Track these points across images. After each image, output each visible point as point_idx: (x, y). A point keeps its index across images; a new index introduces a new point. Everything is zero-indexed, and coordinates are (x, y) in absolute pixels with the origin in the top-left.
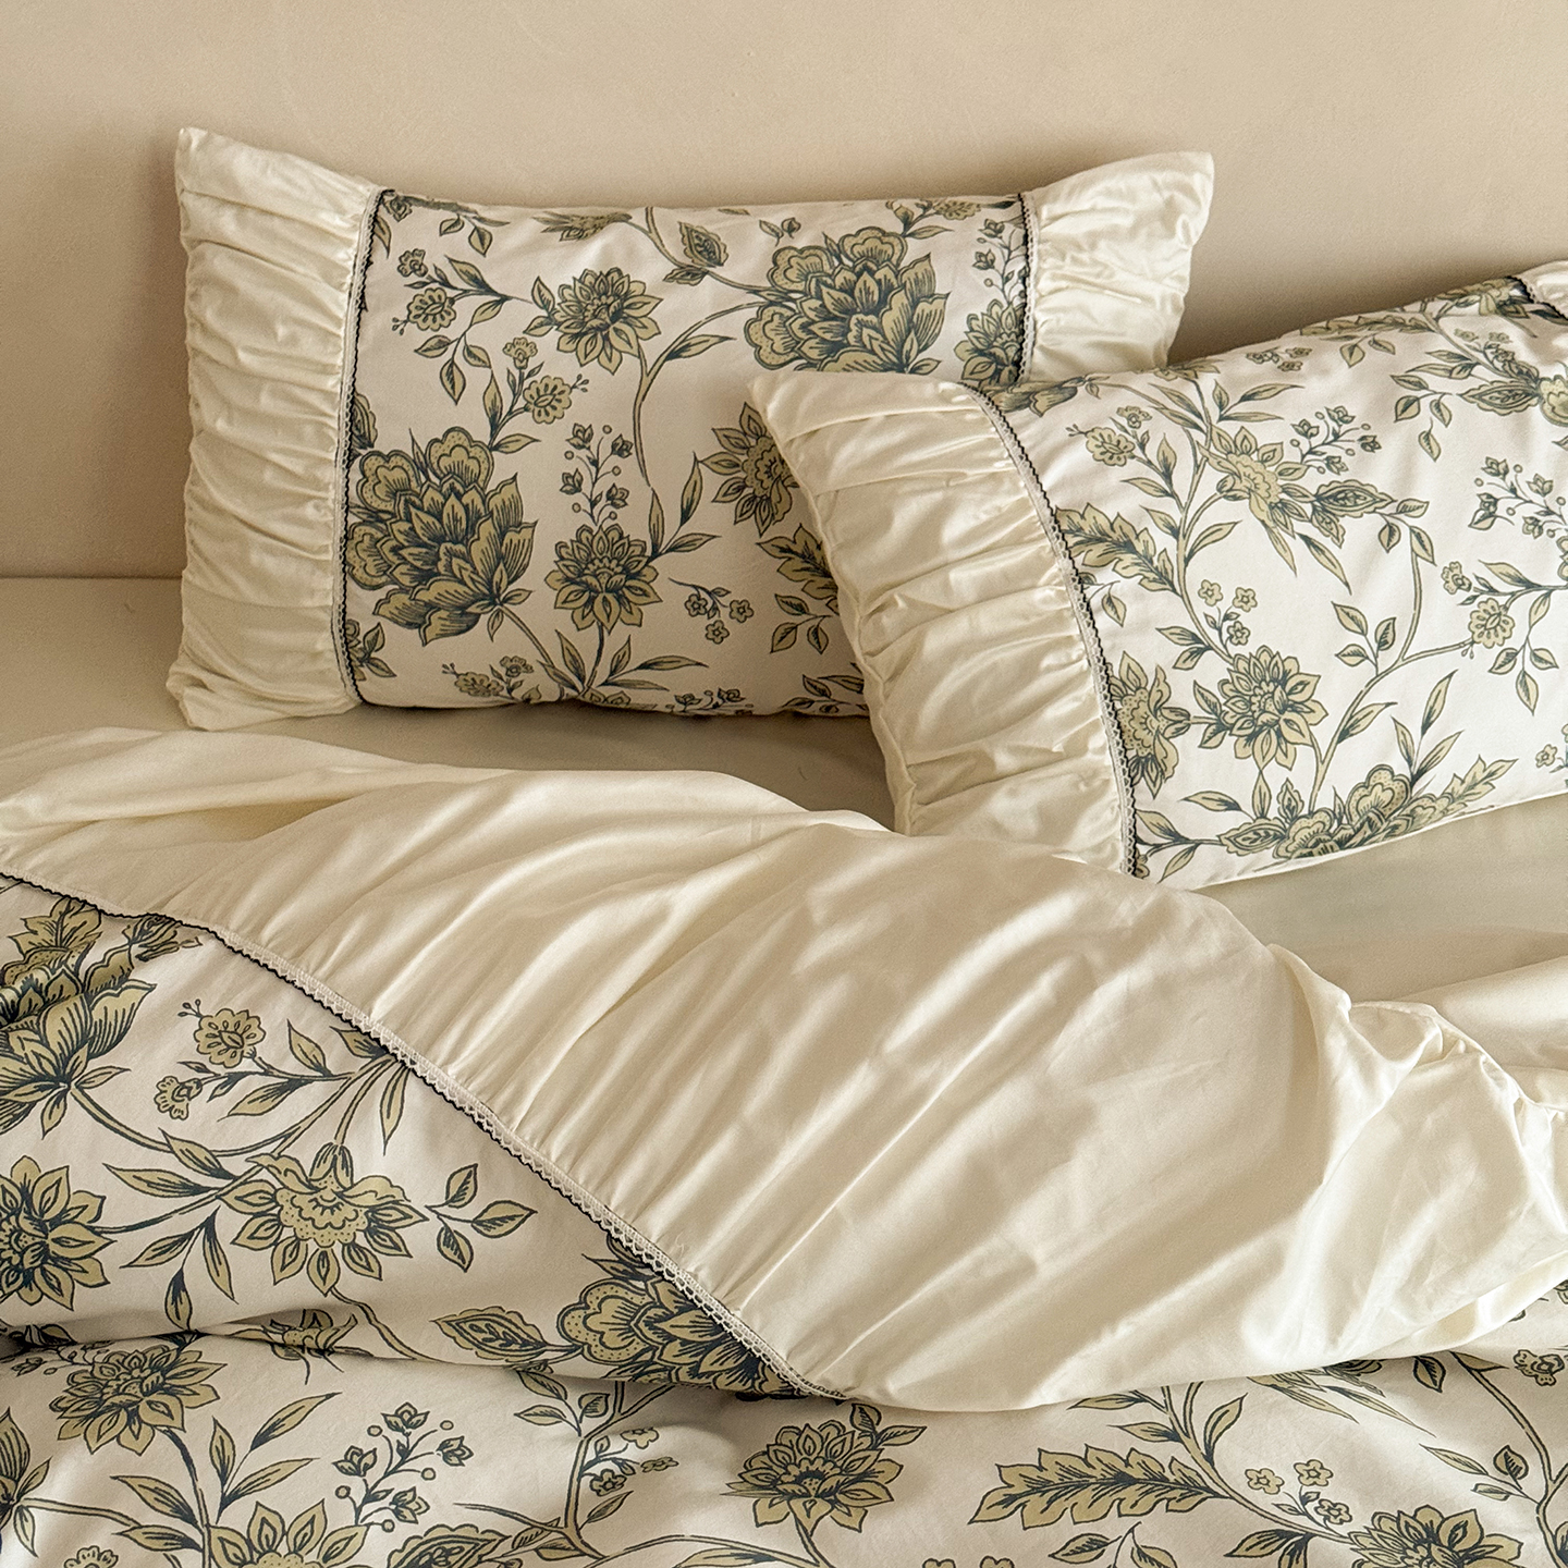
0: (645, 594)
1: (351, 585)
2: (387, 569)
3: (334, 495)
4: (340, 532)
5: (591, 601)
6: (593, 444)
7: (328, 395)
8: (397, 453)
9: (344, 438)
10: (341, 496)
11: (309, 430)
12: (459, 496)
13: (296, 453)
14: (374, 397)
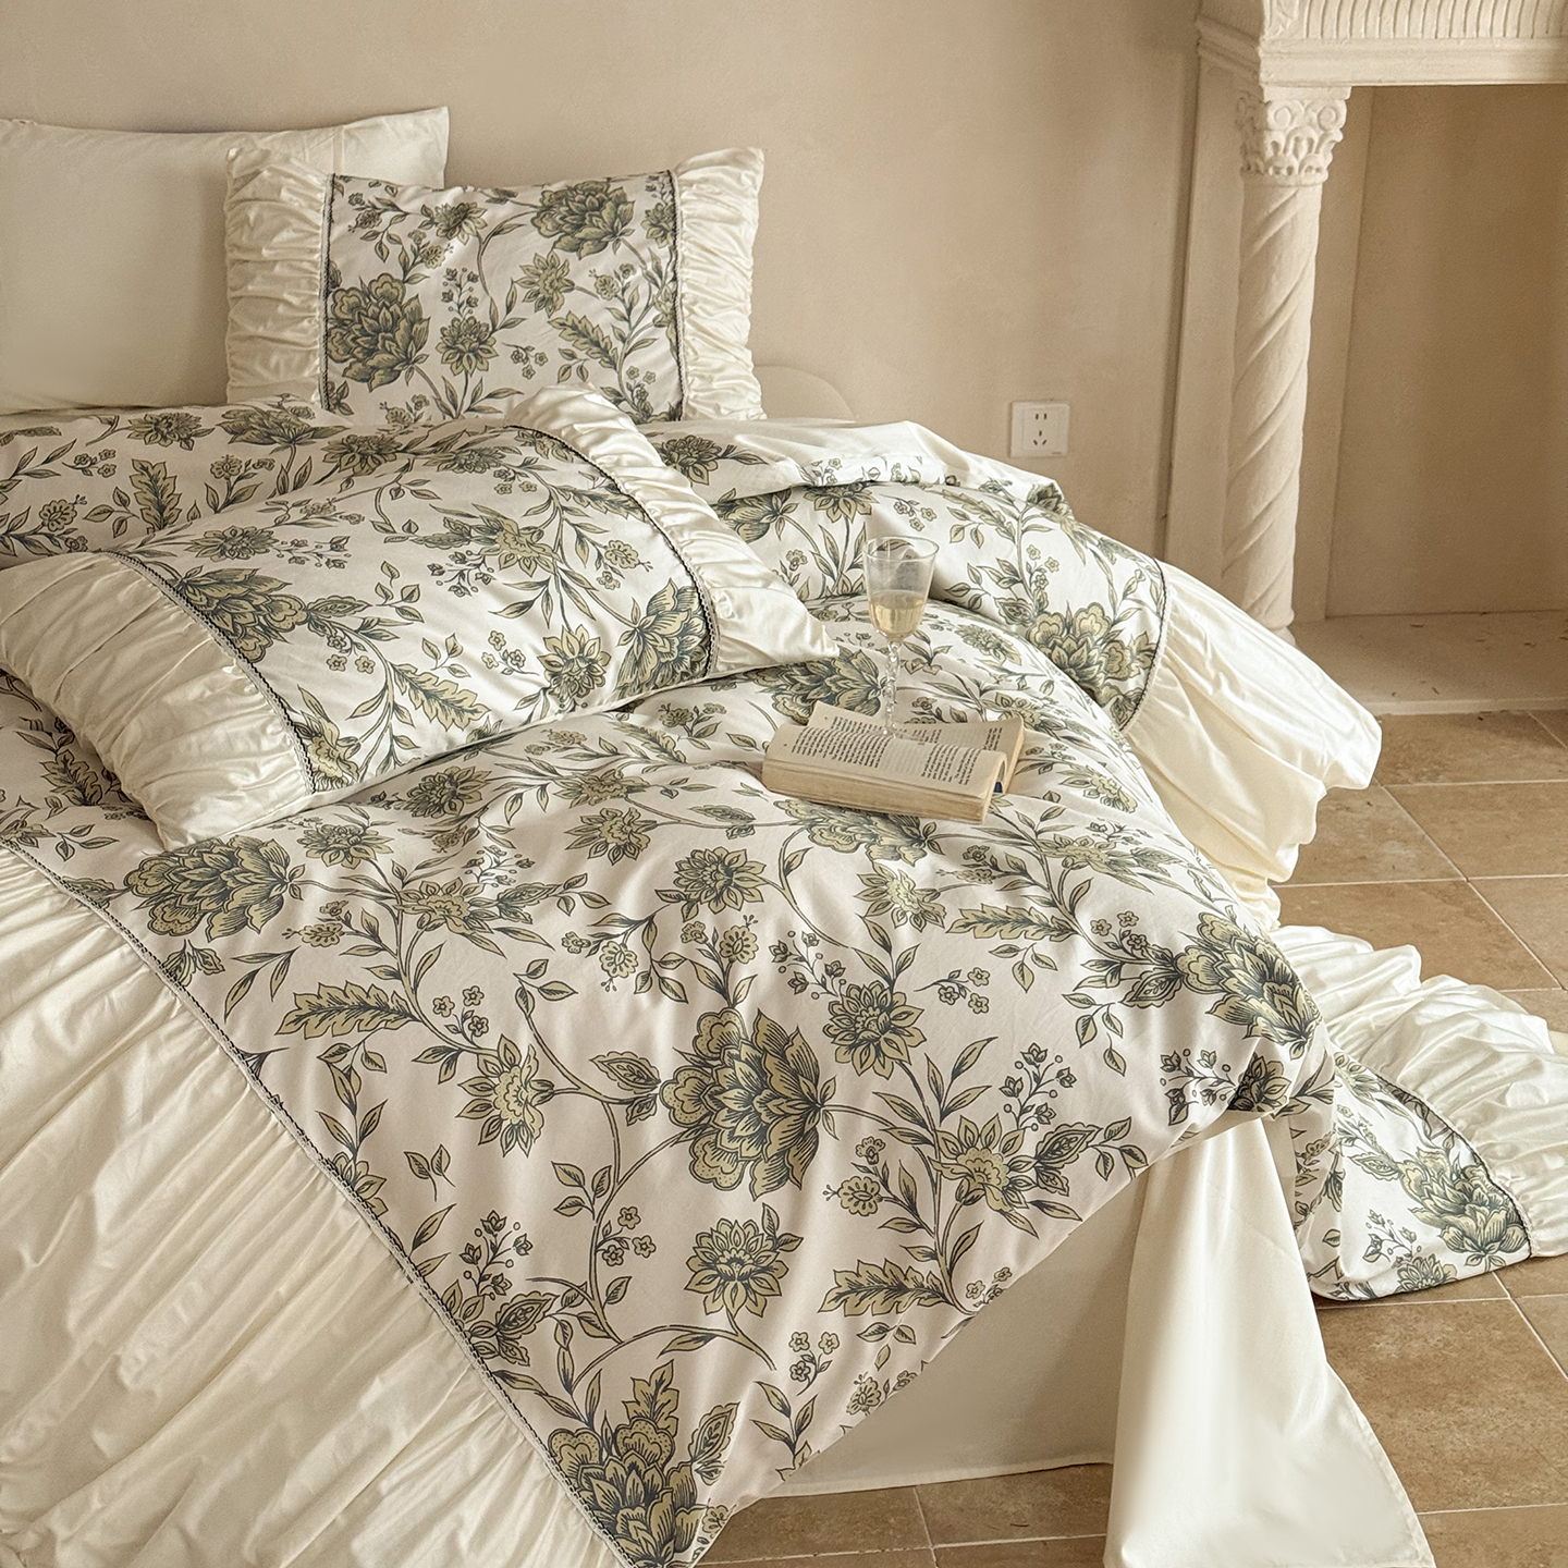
0: (489, 352)
1: (330, 361)
2: (349, 351)
3: (319, 314)
4: (323, 333)
5: (460, 359)
6: (458, 277)
7: (314, 263)
8: (352, 289)
9: (324, 284)
10: (323, 315)
11: (304, 282)
12: (388, 308)
13: (297, 295)
14: (338, 263)
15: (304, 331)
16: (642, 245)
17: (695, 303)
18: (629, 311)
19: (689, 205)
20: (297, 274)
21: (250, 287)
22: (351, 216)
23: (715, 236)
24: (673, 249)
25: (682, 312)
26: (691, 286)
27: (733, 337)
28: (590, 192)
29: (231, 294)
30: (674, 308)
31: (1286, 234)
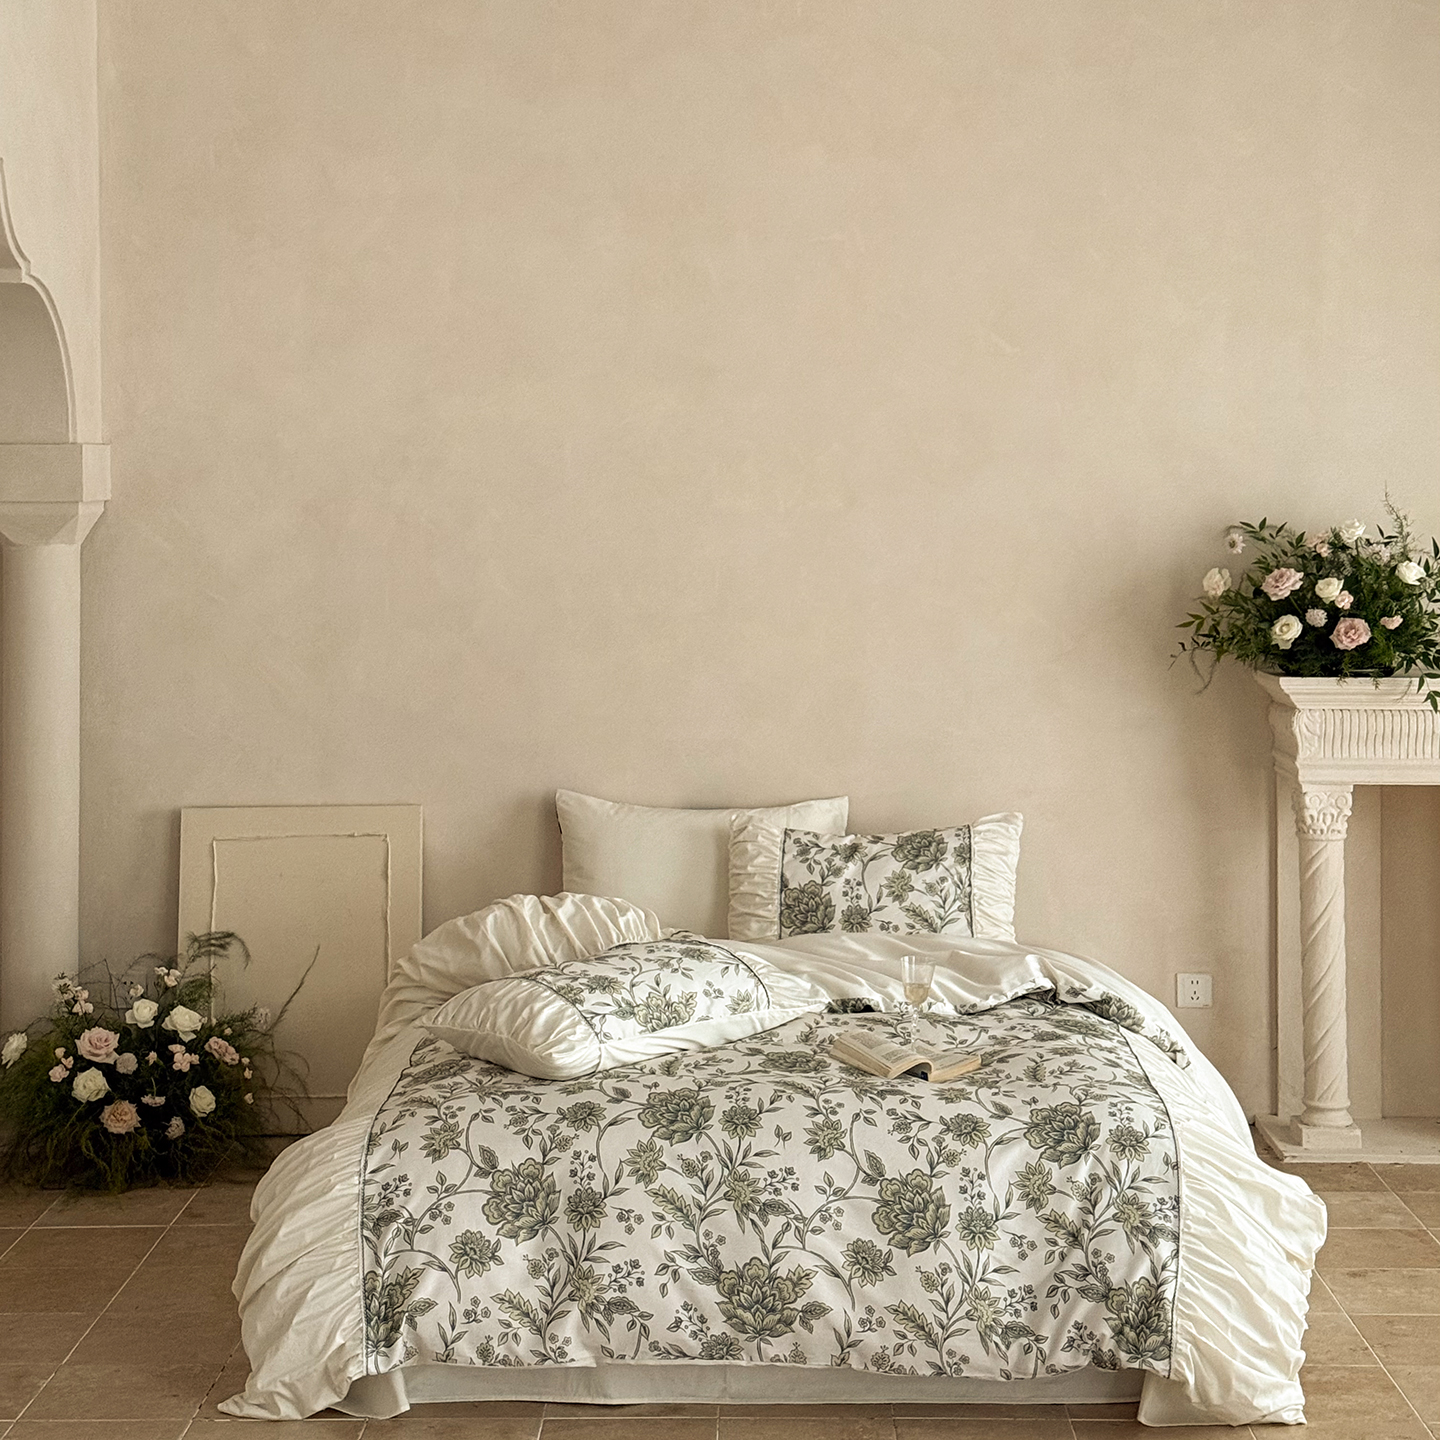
0: (868, 924)
1: (782, 927)
2: (793, 922)
3: (777, 902)
4: (779, 912)
5: (852, 927)
6: (851, 883)
7: (775, 875)
8: (795, 889)
9: (780, 886)
10: (779, 902)
11: (769, 885)
12: (813, 899)
13: (766, 892)
14: (788, 875)
15: (769, 911)
16: (951, 867)
17: (981, 898)
18: (944, 902)
19: (978, 845)
20: (767, 881)
21: (741, 888)
22: (793, 850)
23: (993, 862)
24: (969, 869)
25: (975, 904)
26: (979, 889)
27: (1002, 917)
28: (924, 837)
29: (731, 892)
30: (970, 902)
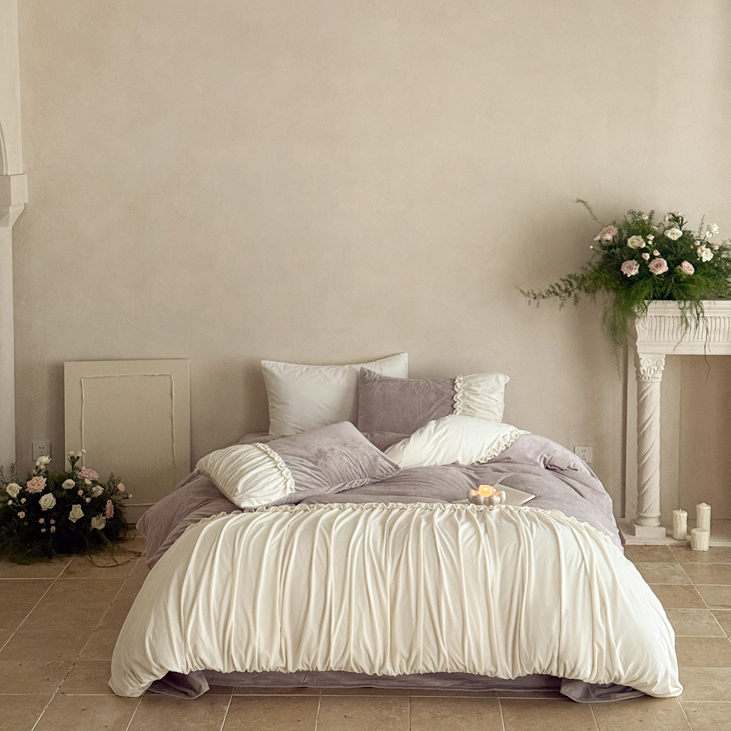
31: (649, 396)
